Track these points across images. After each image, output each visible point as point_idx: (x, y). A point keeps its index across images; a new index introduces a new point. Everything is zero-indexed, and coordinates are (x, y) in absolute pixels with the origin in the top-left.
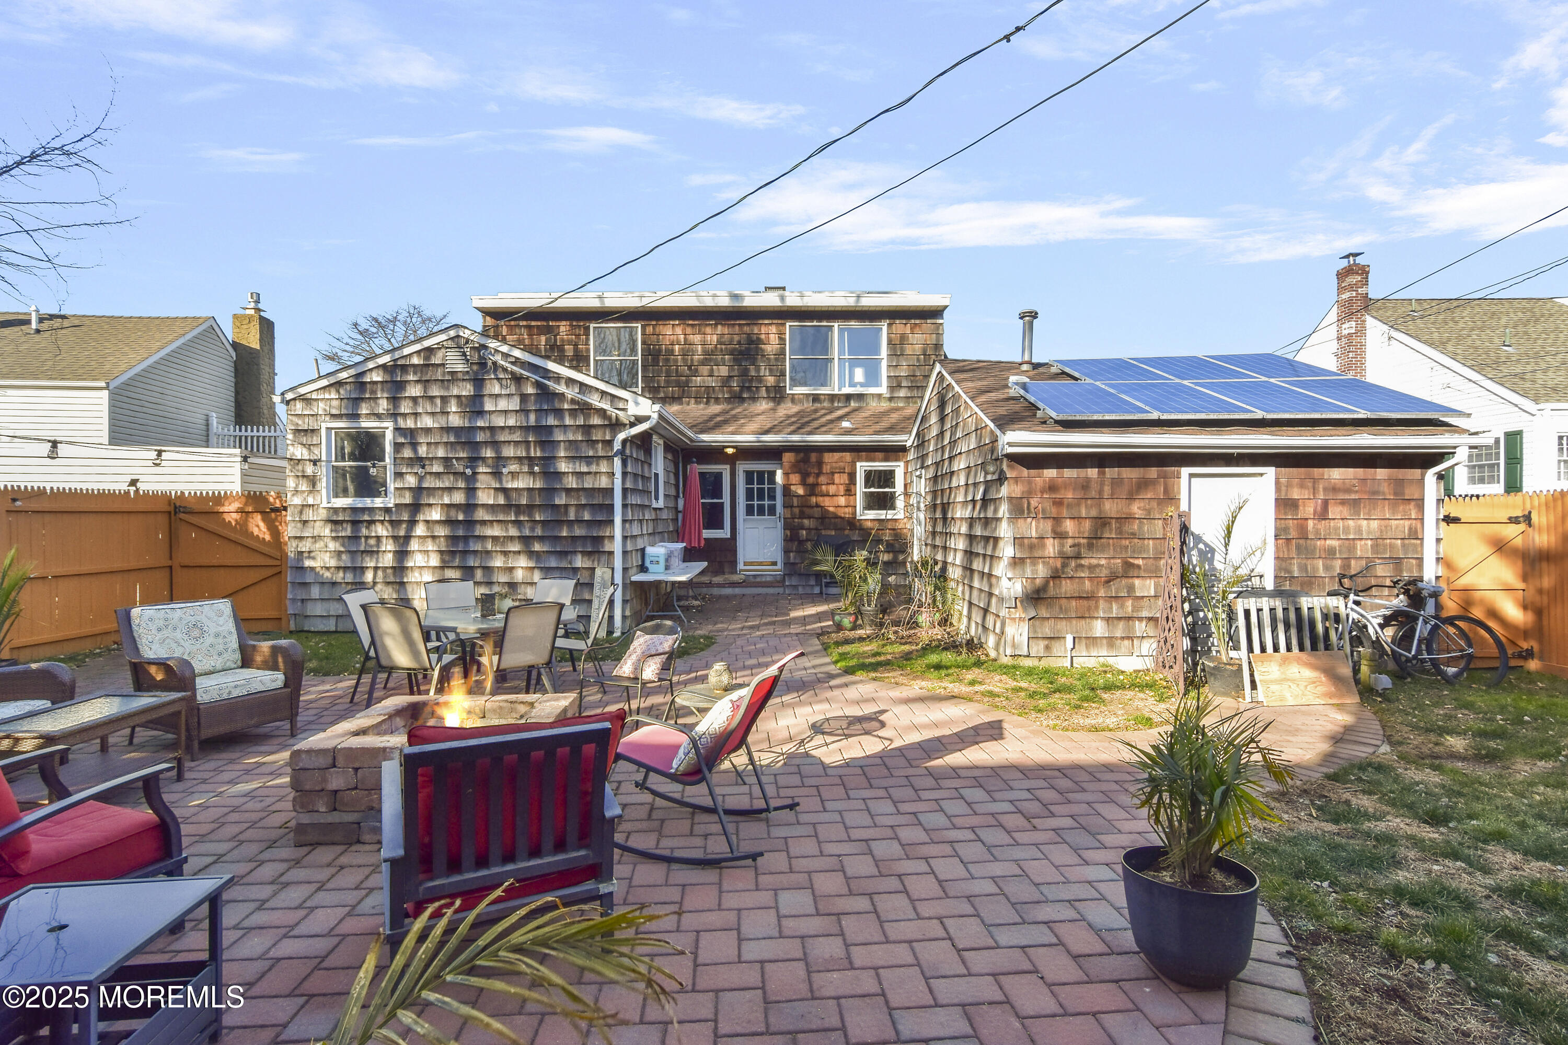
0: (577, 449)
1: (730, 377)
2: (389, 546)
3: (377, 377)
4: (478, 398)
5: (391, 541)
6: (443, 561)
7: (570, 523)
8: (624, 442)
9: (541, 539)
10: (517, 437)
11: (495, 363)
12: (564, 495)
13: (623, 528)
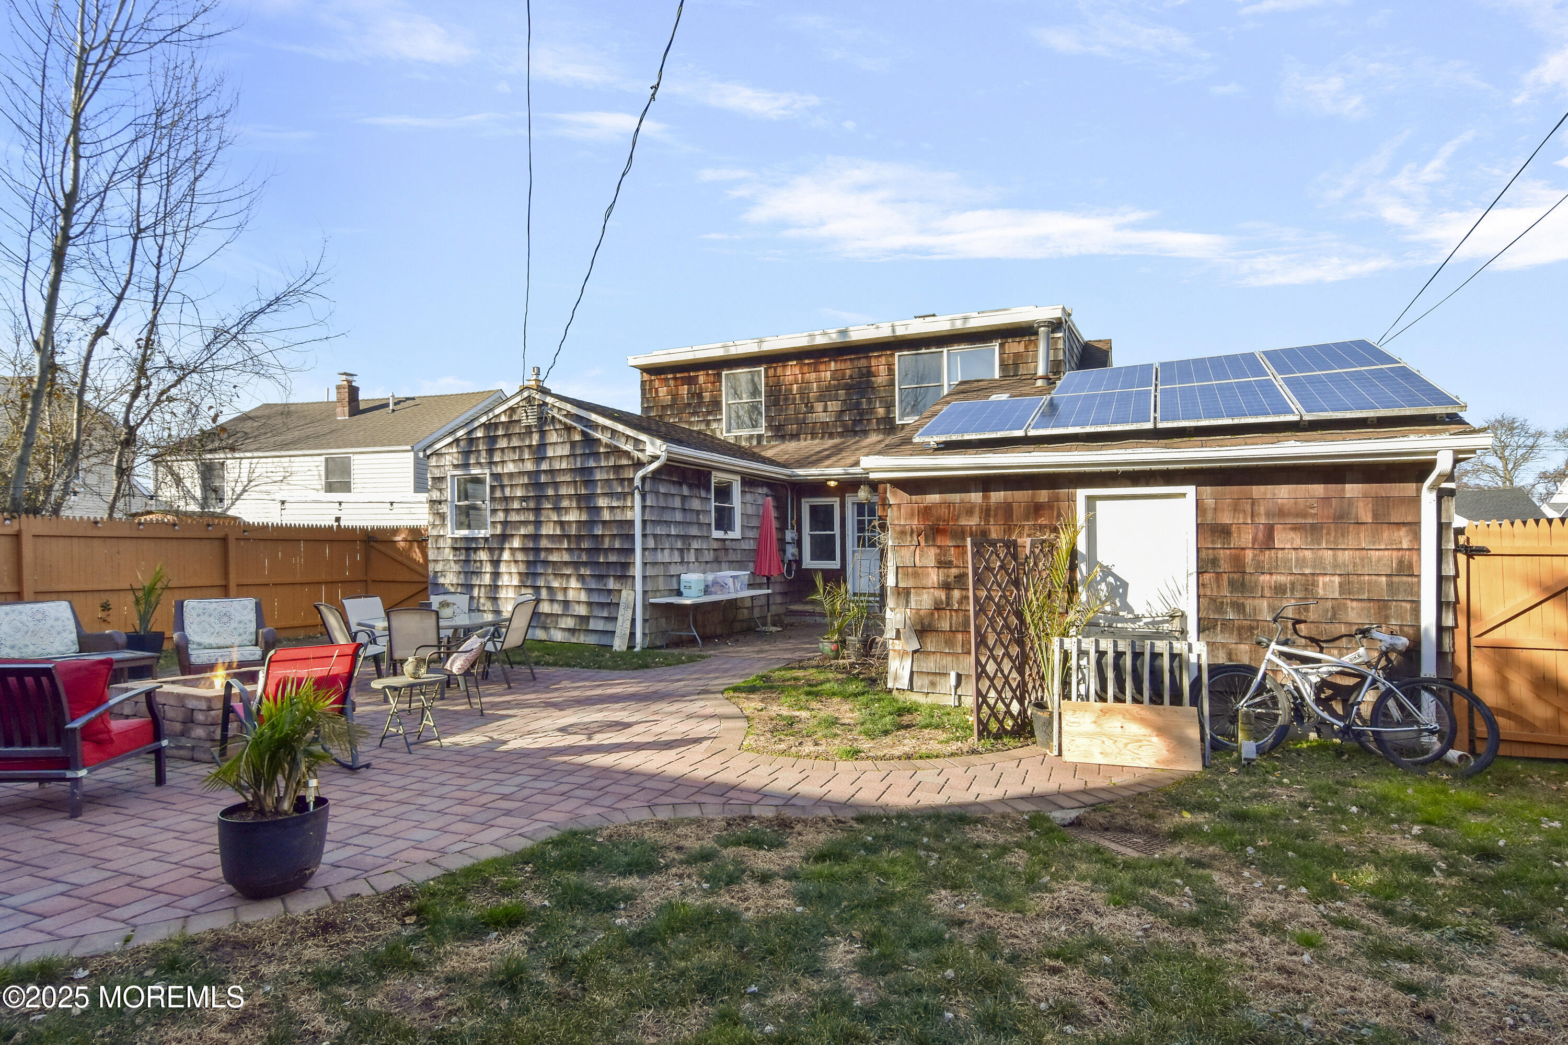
0: (610, 487)
1: (842, 411)
2: (488, 568)
3: (479, 434)
4: (542, 446)
5: (488, 564)
6: (521, 581)
7: (607, 551)
8: (644, 479)
9: (585, 564)
10: (568, 478)
11: (553, 417)
12: (600, 526)
13: (643, 555)
